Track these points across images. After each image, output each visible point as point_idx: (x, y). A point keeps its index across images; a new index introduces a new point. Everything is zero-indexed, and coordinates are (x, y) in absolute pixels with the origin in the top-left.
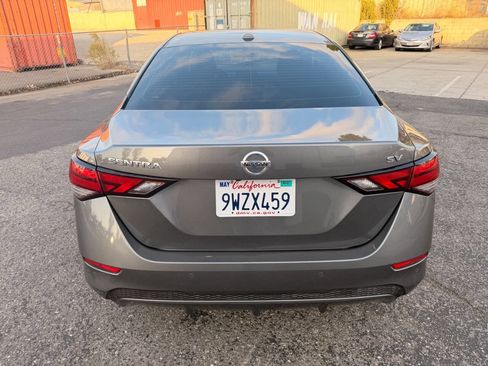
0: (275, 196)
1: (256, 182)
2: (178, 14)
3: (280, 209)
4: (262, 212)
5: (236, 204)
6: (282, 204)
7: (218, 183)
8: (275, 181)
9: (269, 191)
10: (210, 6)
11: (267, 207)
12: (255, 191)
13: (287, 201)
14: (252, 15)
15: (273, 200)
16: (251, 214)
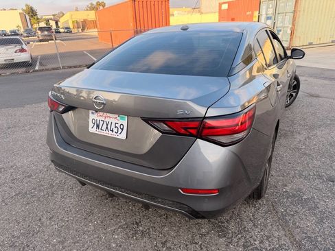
0: (117, 125)
1: (108, 115)
2: (248, 13)
3: (118, 134)
4: (110, 134)
5: (98, 126)
6: (120, 130)
7: (91, 111)
8: (117, 116)
9: (114, 121)
10: (263, 7)
11: (113, 131)
12: (107, 120)
13: (122, 129)
14: (295, 12)
15: (116, 127)
16: (105, 133)
